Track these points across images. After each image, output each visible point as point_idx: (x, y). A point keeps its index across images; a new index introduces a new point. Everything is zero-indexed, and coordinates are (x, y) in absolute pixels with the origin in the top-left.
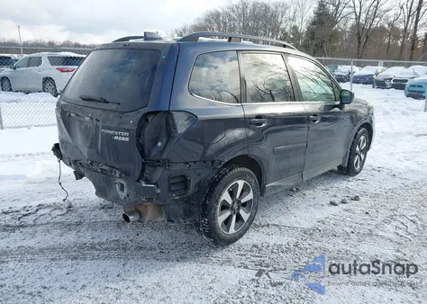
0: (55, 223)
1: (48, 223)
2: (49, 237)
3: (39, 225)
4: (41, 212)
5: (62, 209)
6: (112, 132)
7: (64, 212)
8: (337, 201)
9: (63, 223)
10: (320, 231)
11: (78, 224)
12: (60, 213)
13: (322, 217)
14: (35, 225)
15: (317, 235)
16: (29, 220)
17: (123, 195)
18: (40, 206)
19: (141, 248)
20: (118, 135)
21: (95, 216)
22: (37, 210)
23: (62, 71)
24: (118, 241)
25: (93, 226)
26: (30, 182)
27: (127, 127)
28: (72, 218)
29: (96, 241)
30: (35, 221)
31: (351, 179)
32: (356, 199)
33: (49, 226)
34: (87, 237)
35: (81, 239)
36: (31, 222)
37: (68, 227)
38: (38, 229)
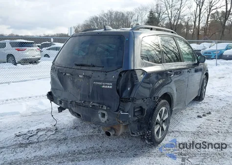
0: (51, 140)
1: (46, 140)
2: (50, 148)
3: (41, 142)
4: (40, 133)
5: (52, 131)
6: (100, 83)
7: (54, 133)
8: (201, 115)
9: (55, 139)
10: (201, 132)
11: (65, 139)
12: (52, 133)
13: (198, 125)
14: (38, 142)
15: (201, 135)
16: (34, 139)
17: (103, 120)
18: (38, 130)
19: (109, 151)
20: (105, 85)
21: (73, 133)
22: (37, 133)
23: (19, 50)
24: (93, 147)
25: (74, 139)
26: (23, 116)
27: (111, 80)
28: (60, 136)
29: (80, 149)
30: (38, 139)
31: (201, 102)
32: (210, 113)
33: (47, 142)
34: (74, 147)
35: (70, 148)
36: (36, 140)
37: (59, 141)
38: (41, 144)
